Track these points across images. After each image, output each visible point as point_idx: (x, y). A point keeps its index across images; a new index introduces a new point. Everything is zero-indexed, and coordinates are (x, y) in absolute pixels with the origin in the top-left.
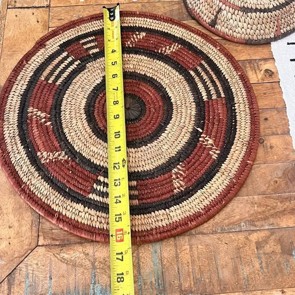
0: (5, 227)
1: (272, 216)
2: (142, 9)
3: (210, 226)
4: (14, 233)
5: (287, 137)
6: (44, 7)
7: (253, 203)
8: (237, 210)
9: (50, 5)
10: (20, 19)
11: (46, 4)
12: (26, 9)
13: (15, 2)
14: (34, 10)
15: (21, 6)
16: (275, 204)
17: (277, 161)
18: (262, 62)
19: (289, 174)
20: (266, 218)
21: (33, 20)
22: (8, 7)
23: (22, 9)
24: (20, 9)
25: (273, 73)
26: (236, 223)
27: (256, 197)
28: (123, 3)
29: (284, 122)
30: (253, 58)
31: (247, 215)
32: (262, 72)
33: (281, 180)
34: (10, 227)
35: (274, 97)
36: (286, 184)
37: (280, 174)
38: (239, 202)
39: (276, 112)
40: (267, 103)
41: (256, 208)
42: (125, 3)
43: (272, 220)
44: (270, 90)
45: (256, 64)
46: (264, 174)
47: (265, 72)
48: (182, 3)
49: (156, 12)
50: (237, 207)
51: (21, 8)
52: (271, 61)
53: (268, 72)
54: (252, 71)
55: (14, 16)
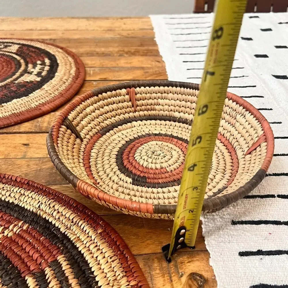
25: (206, 281)
32: (184, 279)
49: (13, 172)
53: (195, 279)
54: (163, 276)
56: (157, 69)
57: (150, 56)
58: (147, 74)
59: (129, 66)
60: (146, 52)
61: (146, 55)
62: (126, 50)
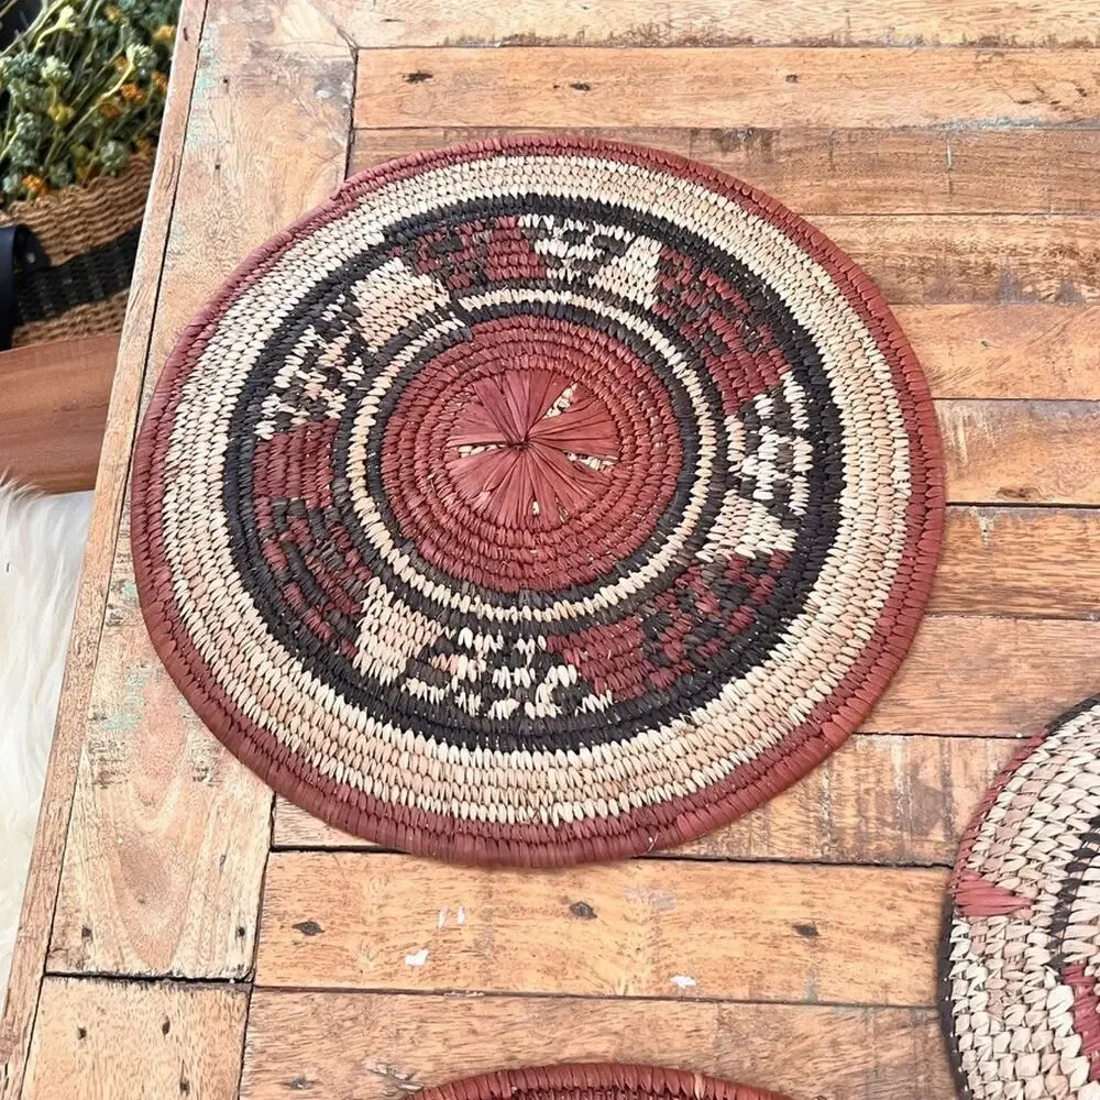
2: (717, 1047)
6: (227, 980)
9: (252, 970)
10: (96, 1055)
11: (233, 959)
13: (87, 932)
14: (176, 998)
15: (110, 968)
21: (164, 1071)
22: (50, 967)
23: (117, 987)
24: (103, 985)
28: (624, 997)
42: (631, 993)
48: (929, 1021)
51: (110, 978)
55: (74, 1034)
62: (1082, 244)
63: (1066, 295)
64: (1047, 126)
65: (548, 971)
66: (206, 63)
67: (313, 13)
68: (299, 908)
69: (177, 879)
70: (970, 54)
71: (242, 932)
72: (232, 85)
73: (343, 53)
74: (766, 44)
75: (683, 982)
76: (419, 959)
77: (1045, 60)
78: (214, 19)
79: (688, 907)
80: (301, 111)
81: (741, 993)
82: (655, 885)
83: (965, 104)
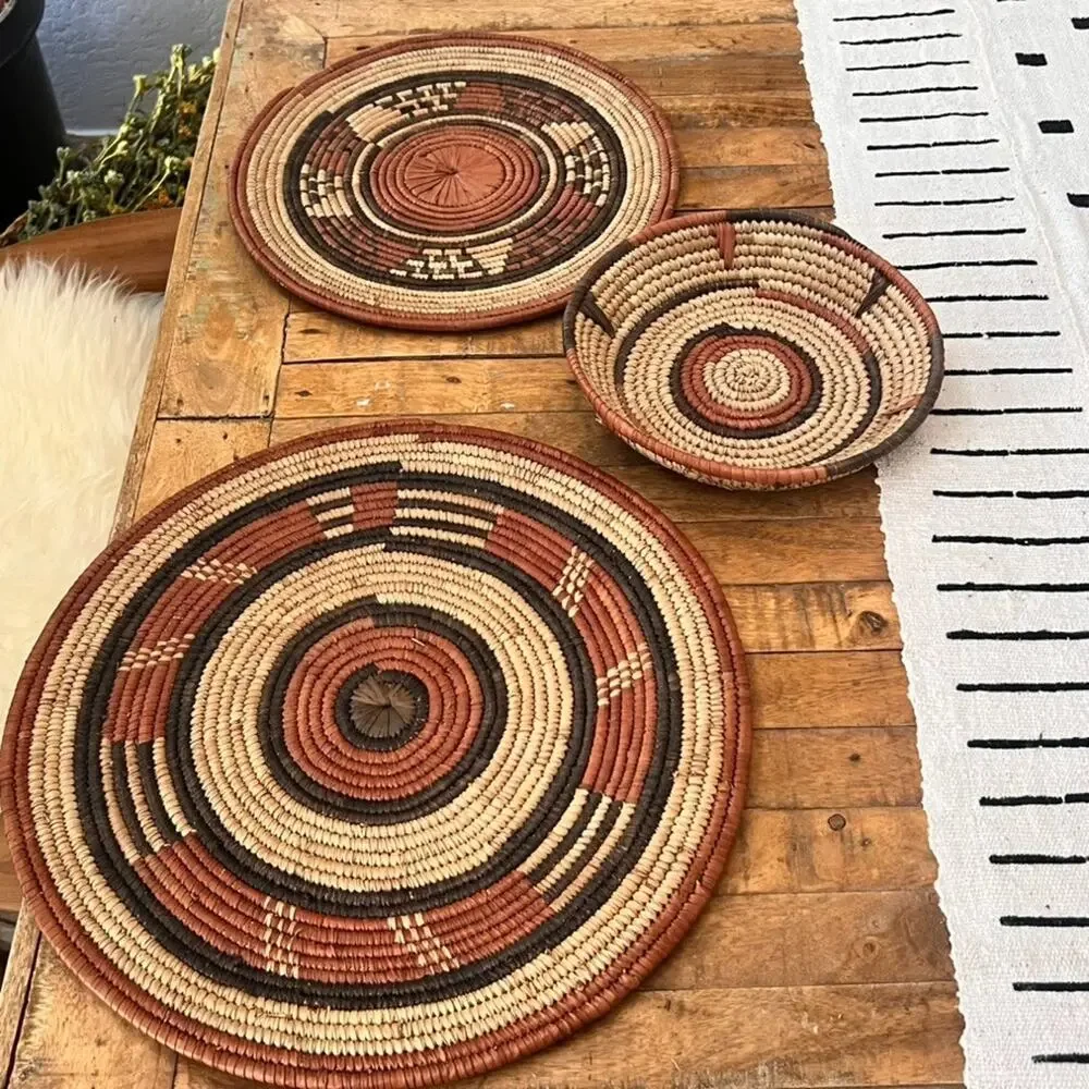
0: (86, 1040)
1: (851, 1048)
2: (525, 429)
3: (666, 1072)
4: (110, 1061)
5: (912, 813)
6: (258, 417)
7: (797, 1009)
8: (749, 1027)
9: (273, 412)
10: (187, 449)
11: (263, 408)
12: (207, 423)
14: (230, 427)
15: (193, 414)
16: (861, 1015)
17: (880, 884)
18: (856, 589)
19: (912, 927)
20: (831, 1056)
21: (225, 453)
22: (160, 416)
23: (197, 423)
24: (189, 423)
25: (884, 623)
26: (742, 1067)
27: (806, 989)
28: (476, 413)
29: (907, 768)
30: (830, 577)
31: (776, 1044)
32: (853, 619)
33: (885, 942)
34: (99, 1043)
35: (882, 692)
36: (901, 953)
37: (883, 923)
38: (759, 1002)
39: (886, 738)
40: (859, 710)
41: (804, 1024)
42: (480, 411)
43: (848, 1062)
44: (873, 674)
45: (835, 596)
46: (837, 923)
47: (862, 619)
50: (751, 1017)
51: (193, 419)
52: (882, 587)
53: (870, 621)
54: (823, 614)
55: (174, 442)
56: (808, 174)
57: (792, 123)
58: (786, 190)
59: (743, 162)
60: (780, 109)
61: (782, 124)
62: (732, 104)
63: (722, 125)
64: (716, 56)
65: (435, 405)
66: (239, 47)
67: (301, 23)
68: (299, 386)
69: (230, 378)
70: (673, 29)
71: (267, 398)
72: (255, 56)
73: (319, 40)
74: (560, 28)
75: (507, 406)
76: (365, 402)
77: (716, 29)
78: (244, 27)
79: (510, 376)
80: (295, 65)
81: (539, 408)
82: (491, 368)
83: (670, 50)
